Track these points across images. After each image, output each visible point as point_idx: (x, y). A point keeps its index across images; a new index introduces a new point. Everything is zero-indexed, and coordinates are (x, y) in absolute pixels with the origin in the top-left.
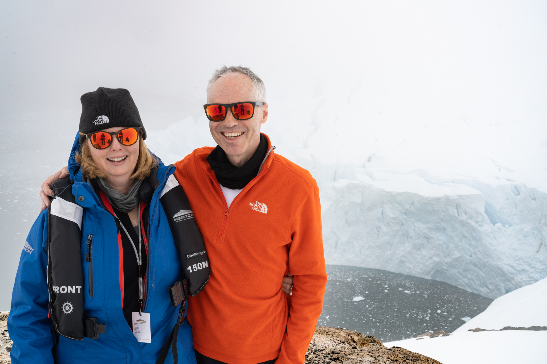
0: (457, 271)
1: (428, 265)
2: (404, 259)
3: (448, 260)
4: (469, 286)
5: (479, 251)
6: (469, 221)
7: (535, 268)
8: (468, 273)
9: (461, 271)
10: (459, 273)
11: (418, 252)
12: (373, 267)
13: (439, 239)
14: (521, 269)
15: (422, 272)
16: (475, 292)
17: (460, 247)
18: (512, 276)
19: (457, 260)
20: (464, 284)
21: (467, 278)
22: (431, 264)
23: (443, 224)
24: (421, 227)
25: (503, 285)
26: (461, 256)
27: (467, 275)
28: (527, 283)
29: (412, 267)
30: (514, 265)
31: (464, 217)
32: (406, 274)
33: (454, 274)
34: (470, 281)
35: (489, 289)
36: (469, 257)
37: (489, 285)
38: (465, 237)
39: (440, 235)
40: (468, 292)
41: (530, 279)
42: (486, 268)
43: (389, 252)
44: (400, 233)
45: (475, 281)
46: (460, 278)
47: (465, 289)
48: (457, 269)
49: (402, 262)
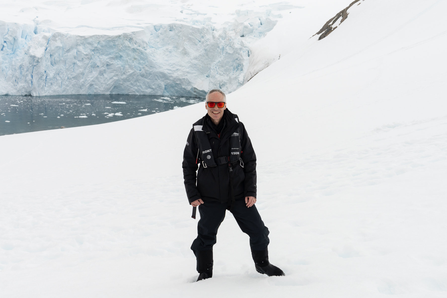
0: (130, 83)
1: (109, 84)
2: (93, 83)
3: (124, 76)
4: (138, 91)
5: (146, 66)
6: (138, 48)
7: (184, 66)
8: (137, 82)
9: (133, 82)
10: (132, 84)
11: (101, 77)
12: (70, 93)
13: (118, 64)
14: (176, 69)
15: (104, 90)
16: (142, 94)
17: (133, 66)
18: (170, 75)
19: (131, 75)
20: (134, 90)
21: (136, 86)
22: (112, 82)
23: (121, 54)
24: (105, 58)
25: (163, 83)
26: (134, 72)
27: (136, 84)
28: (182, 76)
29: (98, 87)
30: (170, 68)
31: (135, 46)
32: (93, 93)
33: (128, 85)
34: (139, 87)
35: (152, 89)
36: (139, 71)
37: (152, 86)
38: (135, 59)
39: (118, 61)
40: (137, 95)
41: (184, 73)
42: (151, 76)
43: (82, 80)
44: (90, 65)
45: (142, 86)
46: (131, 87)
47: (134, 94)
48: (129, 81)
49: (91, 85)
